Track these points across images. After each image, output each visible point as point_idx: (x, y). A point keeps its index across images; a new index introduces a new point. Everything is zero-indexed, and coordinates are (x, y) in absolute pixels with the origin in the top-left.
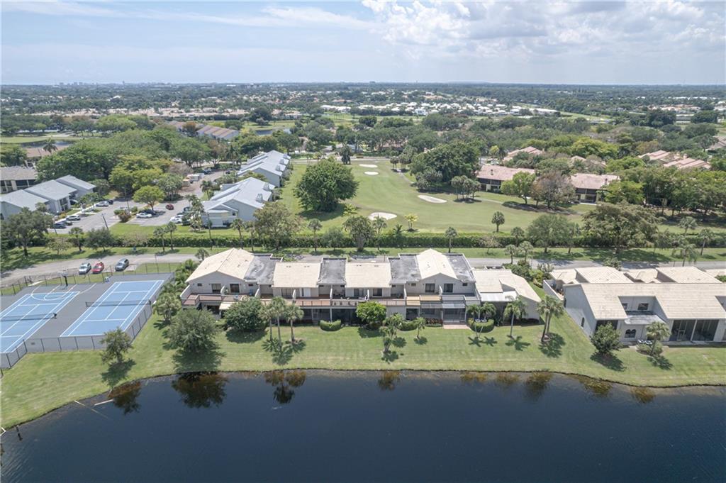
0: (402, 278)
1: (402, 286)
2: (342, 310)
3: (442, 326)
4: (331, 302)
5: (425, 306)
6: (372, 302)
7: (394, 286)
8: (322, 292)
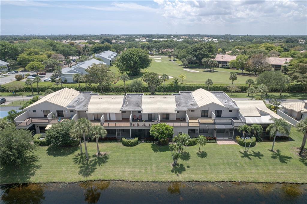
0: (184, 106)
1: (185, 112)
2: (139, 130)
3: (216, 142)
4: (131, 124)
5: (203, 127)
6: (163, 124)
7: (178, 112)
8: (124, 116)
